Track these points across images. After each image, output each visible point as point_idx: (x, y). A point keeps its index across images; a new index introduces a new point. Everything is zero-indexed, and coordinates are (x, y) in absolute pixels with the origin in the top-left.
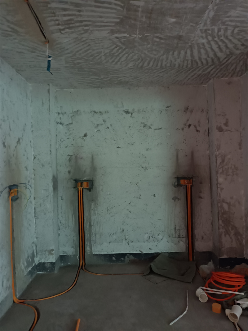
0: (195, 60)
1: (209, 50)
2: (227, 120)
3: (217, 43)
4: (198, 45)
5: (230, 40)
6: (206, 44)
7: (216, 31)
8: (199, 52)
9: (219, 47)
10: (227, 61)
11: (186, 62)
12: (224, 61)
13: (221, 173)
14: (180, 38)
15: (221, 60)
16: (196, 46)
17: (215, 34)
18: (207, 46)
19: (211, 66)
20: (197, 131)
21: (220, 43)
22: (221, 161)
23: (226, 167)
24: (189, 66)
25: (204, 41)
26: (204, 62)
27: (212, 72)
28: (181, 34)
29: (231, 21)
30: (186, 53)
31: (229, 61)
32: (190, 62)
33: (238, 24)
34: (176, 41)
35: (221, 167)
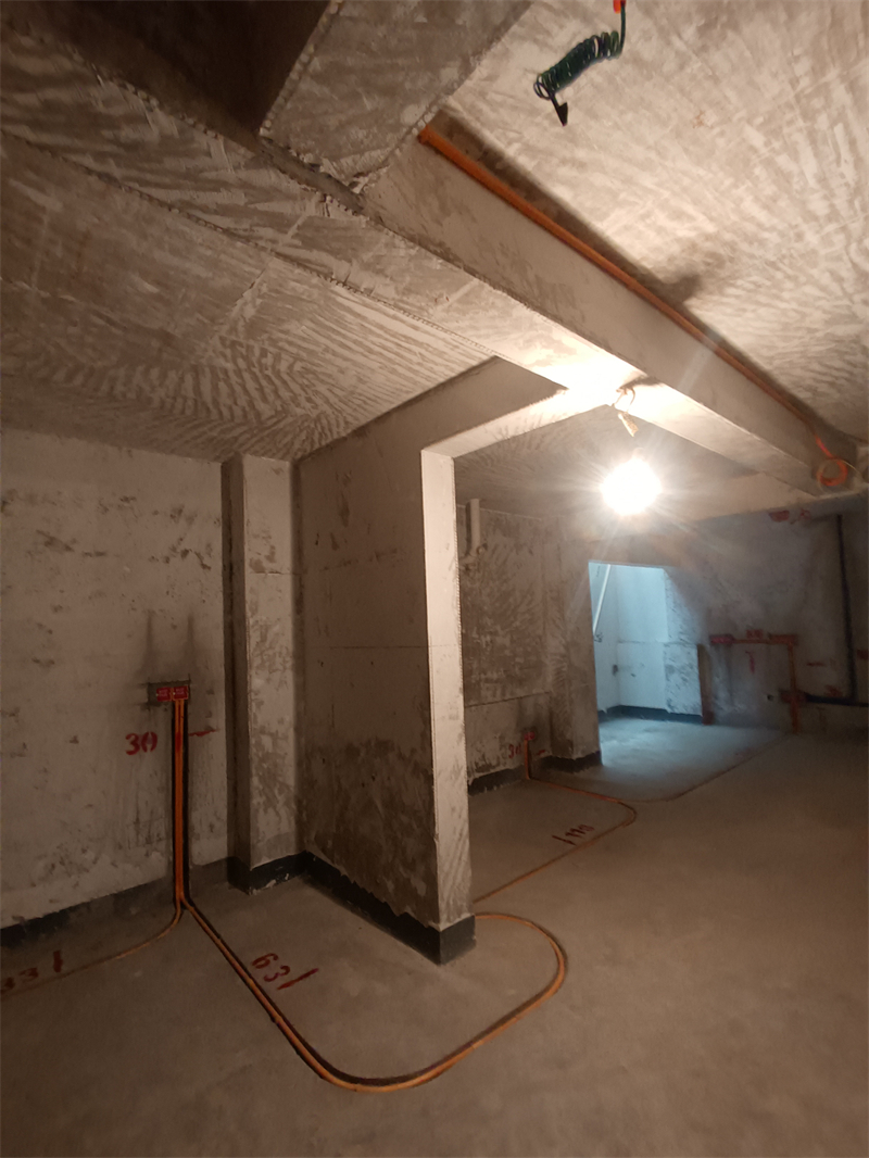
0: (204, 403)
1: (238, 389)
2: (273, 547)
3: (255, 378)
4: (213, 370)
5: (284, 382)
6: (231, 374)
7: (257, 352)
8: (215, 388)
9: (261, 389)
10: (275, 424)
11: (180, 400)
12: (270, 423)
13: (258, 667)
14: (167, 338)
15: (264, 418)
16: (207, 370)
17: (254, 360)
18: (234, 379)
19: (239, 425)
20: (204, 566)
21: (264, 383)
22: (258, 639)
23: (270, 652)
24: (188, 412)
25: (229, 366)
26: (226, 412)
27: (241, 440)
28: (169, 330)
29: (290, 343)
30: (182, 379)
31: (281, 425)
32: (190, 403)
33: (304, 355)
34: (155, 344)
35: (258, 652)
